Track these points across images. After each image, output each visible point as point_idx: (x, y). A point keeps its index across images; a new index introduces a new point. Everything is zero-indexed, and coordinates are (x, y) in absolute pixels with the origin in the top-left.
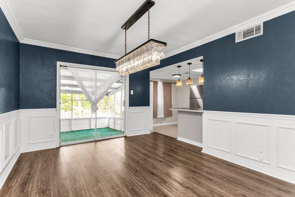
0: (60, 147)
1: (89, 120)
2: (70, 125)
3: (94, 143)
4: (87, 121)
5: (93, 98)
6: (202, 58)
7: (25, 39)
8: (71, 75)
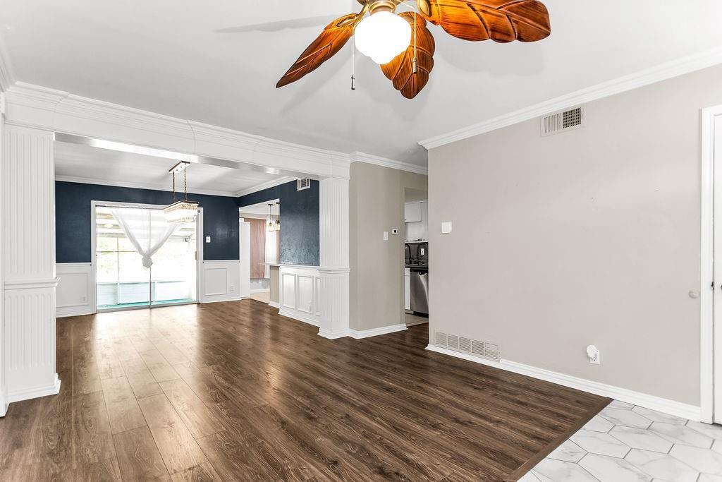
0: (98, 313)
2: (115, 294)
3: (148, 310)
5: (145, 249)
6: (278, 200)
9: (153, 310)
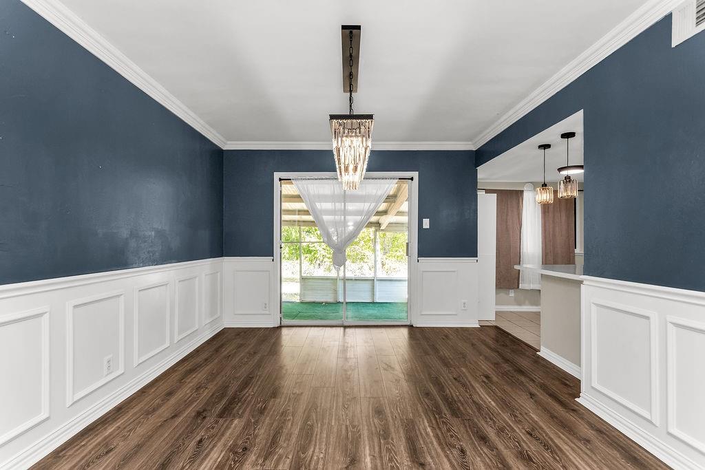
0: (280, 327)
1: (370, 282)
3: (342, 329)
4: (367, 285)
5: (336, 239)
6: (580, 114)
7: (229, 142)
8: (297, 193)
9: (348, 330)
